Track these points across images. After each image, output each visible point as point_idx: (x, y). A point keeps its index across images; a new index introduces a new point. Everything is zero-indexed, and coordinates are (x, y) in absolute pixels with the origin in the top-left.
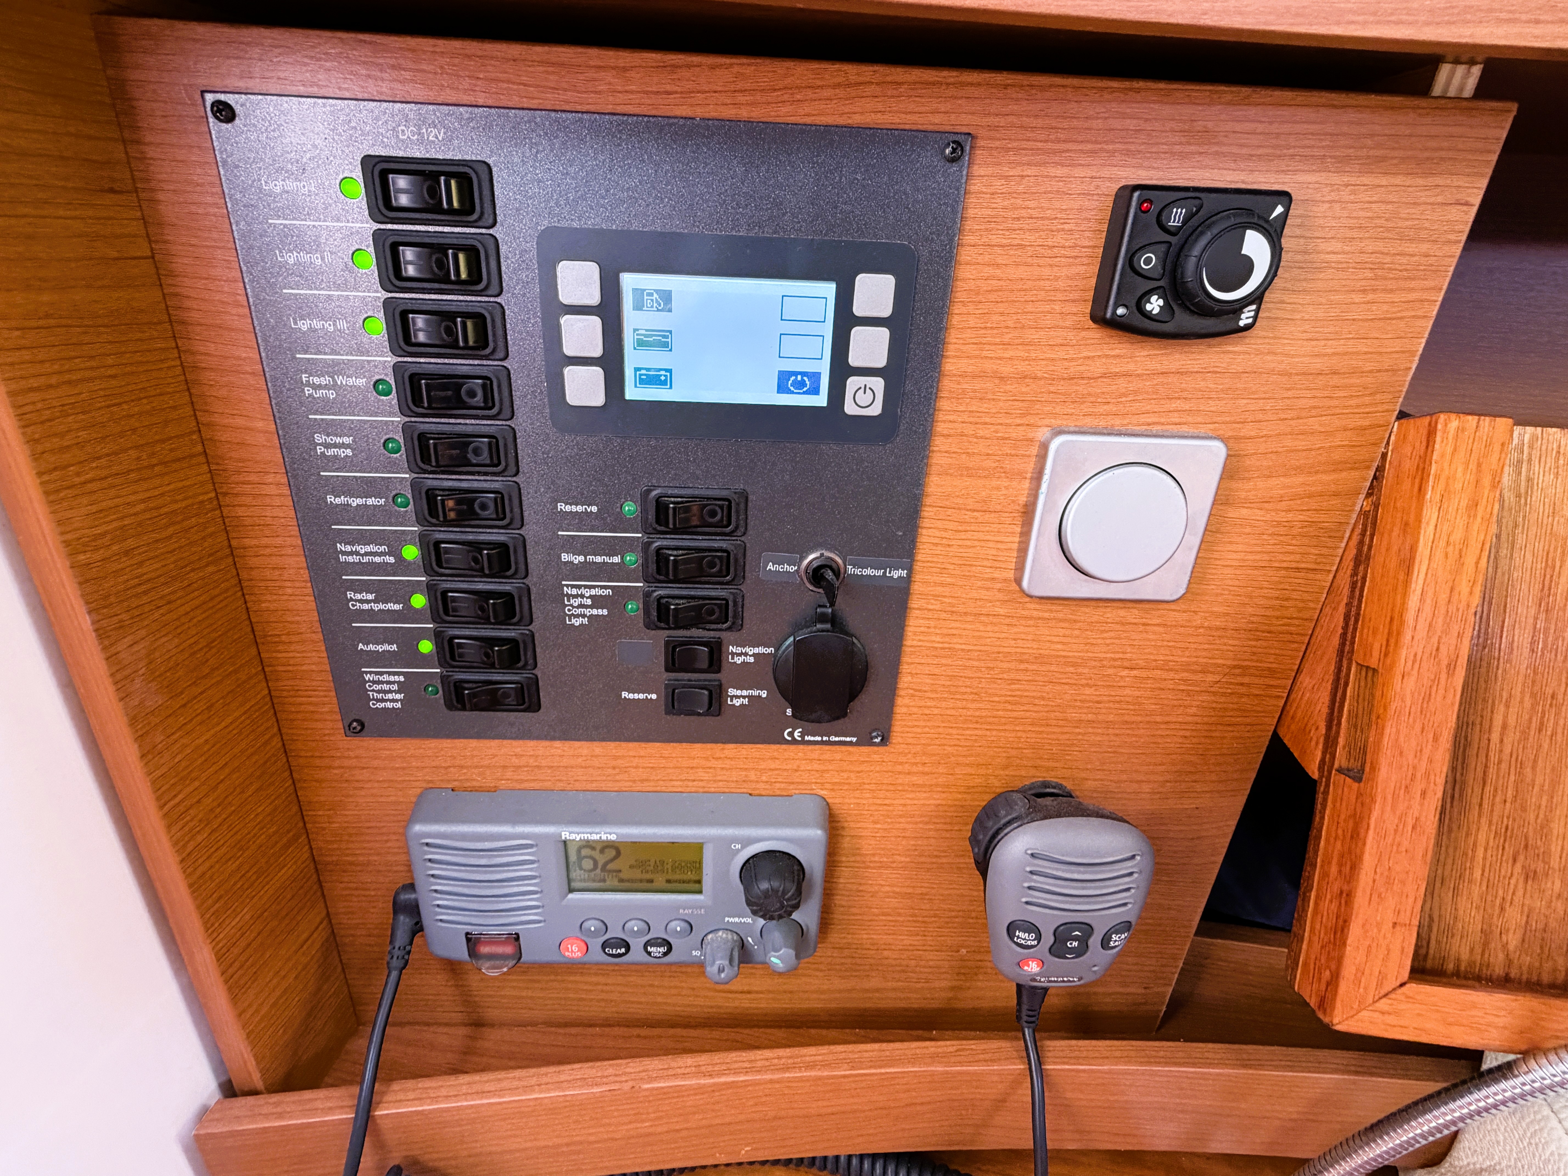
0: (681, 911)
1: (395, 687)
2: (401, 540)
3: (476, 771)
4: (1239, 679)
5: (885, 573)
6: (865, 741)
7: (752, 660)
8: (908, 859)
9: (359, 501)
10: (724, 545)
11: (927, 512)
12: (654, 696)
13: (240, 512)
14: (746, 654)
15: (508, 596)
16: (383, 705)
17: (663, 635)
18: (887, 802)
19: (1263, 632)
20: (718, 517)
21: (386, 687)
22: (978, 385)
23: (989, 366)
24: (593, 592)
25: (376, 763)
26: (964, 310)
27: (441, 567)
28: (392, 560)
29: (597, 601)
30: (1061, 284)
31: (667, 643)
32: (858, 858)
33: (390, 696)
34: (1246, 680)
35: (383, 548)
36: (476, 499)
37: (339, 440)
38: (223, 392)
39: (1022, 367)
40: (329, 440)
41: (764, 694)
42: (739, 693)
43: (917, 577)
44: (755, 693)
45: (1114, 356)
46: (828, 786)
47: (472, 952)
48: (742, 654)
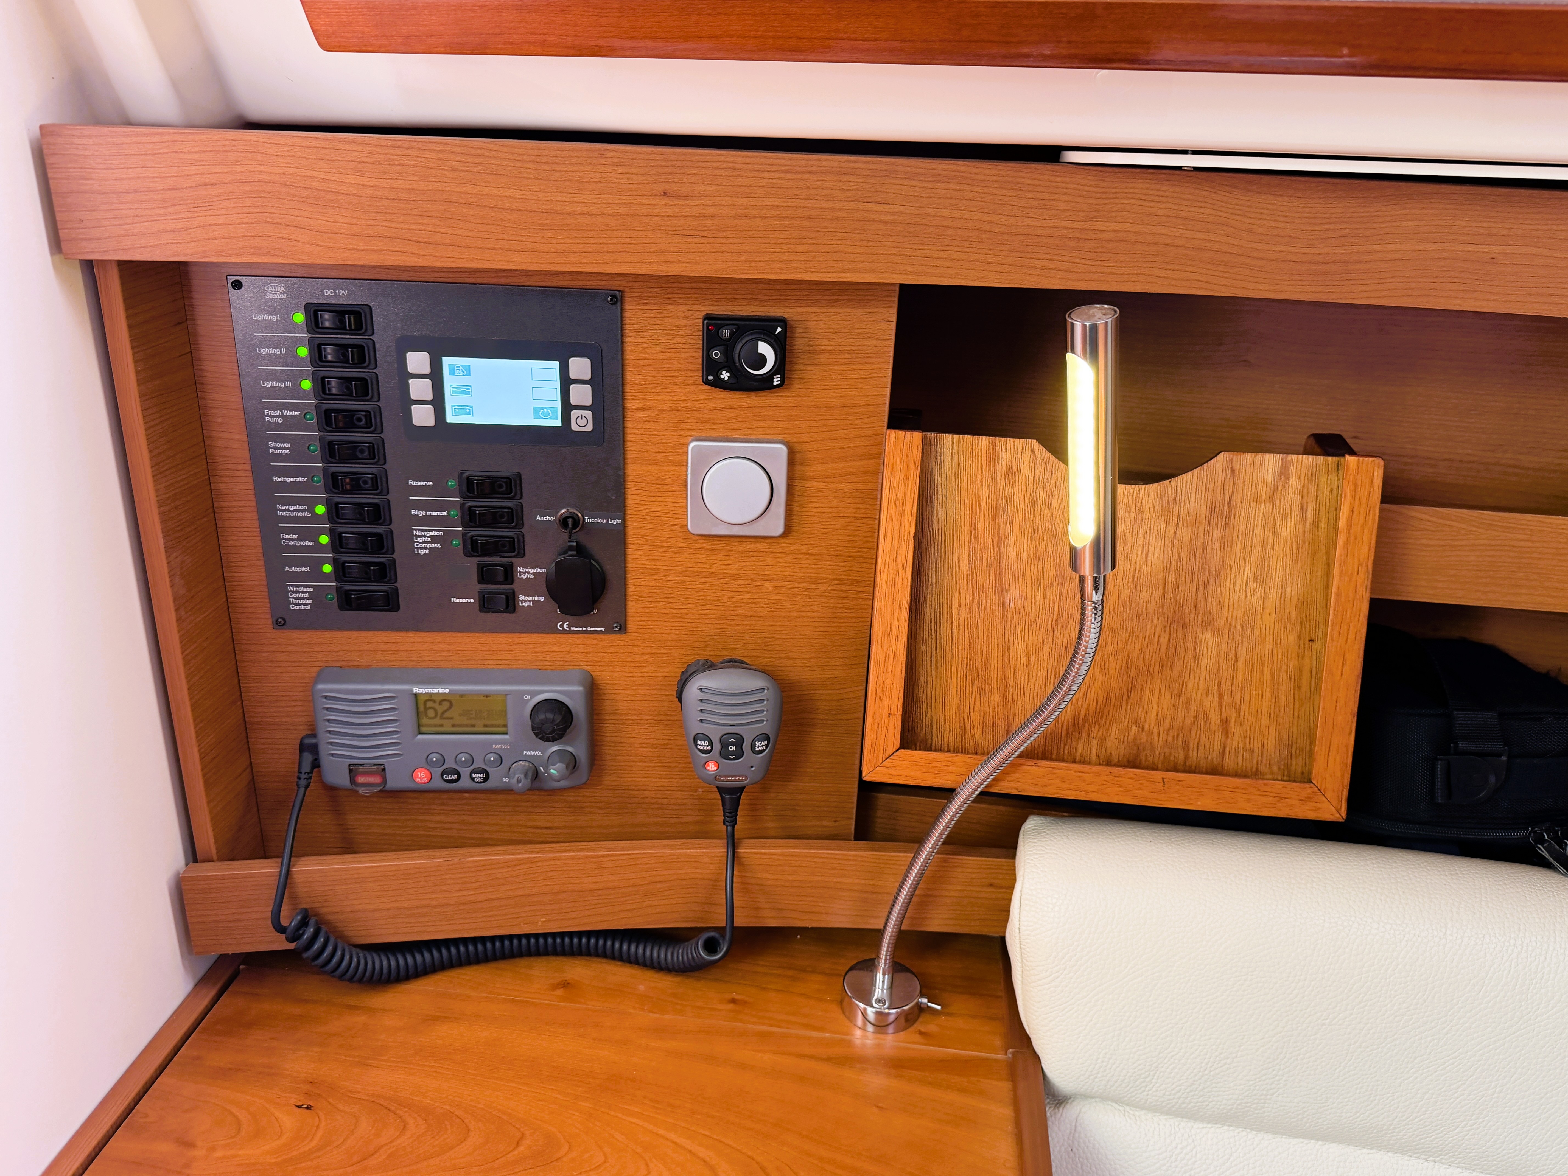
0: (494, 746)
1: (307, 595)
2: (314, 502)
3: (357, 654)
4: (839, 588)
5: (608, 521)
6: (609, 631)
7: (532, 576)
8: (651, 718)
9: (292, 480)
10: (509, 505)
11: (629, 485)
12: (472, 601)
13: (222, 486)
14: (528, 573)
15: (379, 536)
16: (298, 607)
17: (476, 560)
18: (631, 674)
19: (847, 556)
20: (504, 489)
21: (301, 595)
22: (647, 414)
23: (651, 403)
24: (432, 533)
25: (290, 648)
26: (633, 375)
27: (338, 518)
28: (308, 514)
29: (434, 540)
30: (682, 362)
31: (478, 565)
32: (617, 717)
33: (303, 601)
34: (843, 588)
35: (304, 507)
36: (360, 478)
37: (282, 445)
38: (220, 420)
39: (670, 404)
40: (277, 445)
41: (542, 599)
42: (526, 598)
43: (629, 524)
44: (537, 598)
45: (719, 399)
46: (591, 663)
47: (353, 781)
48: (526, 573)
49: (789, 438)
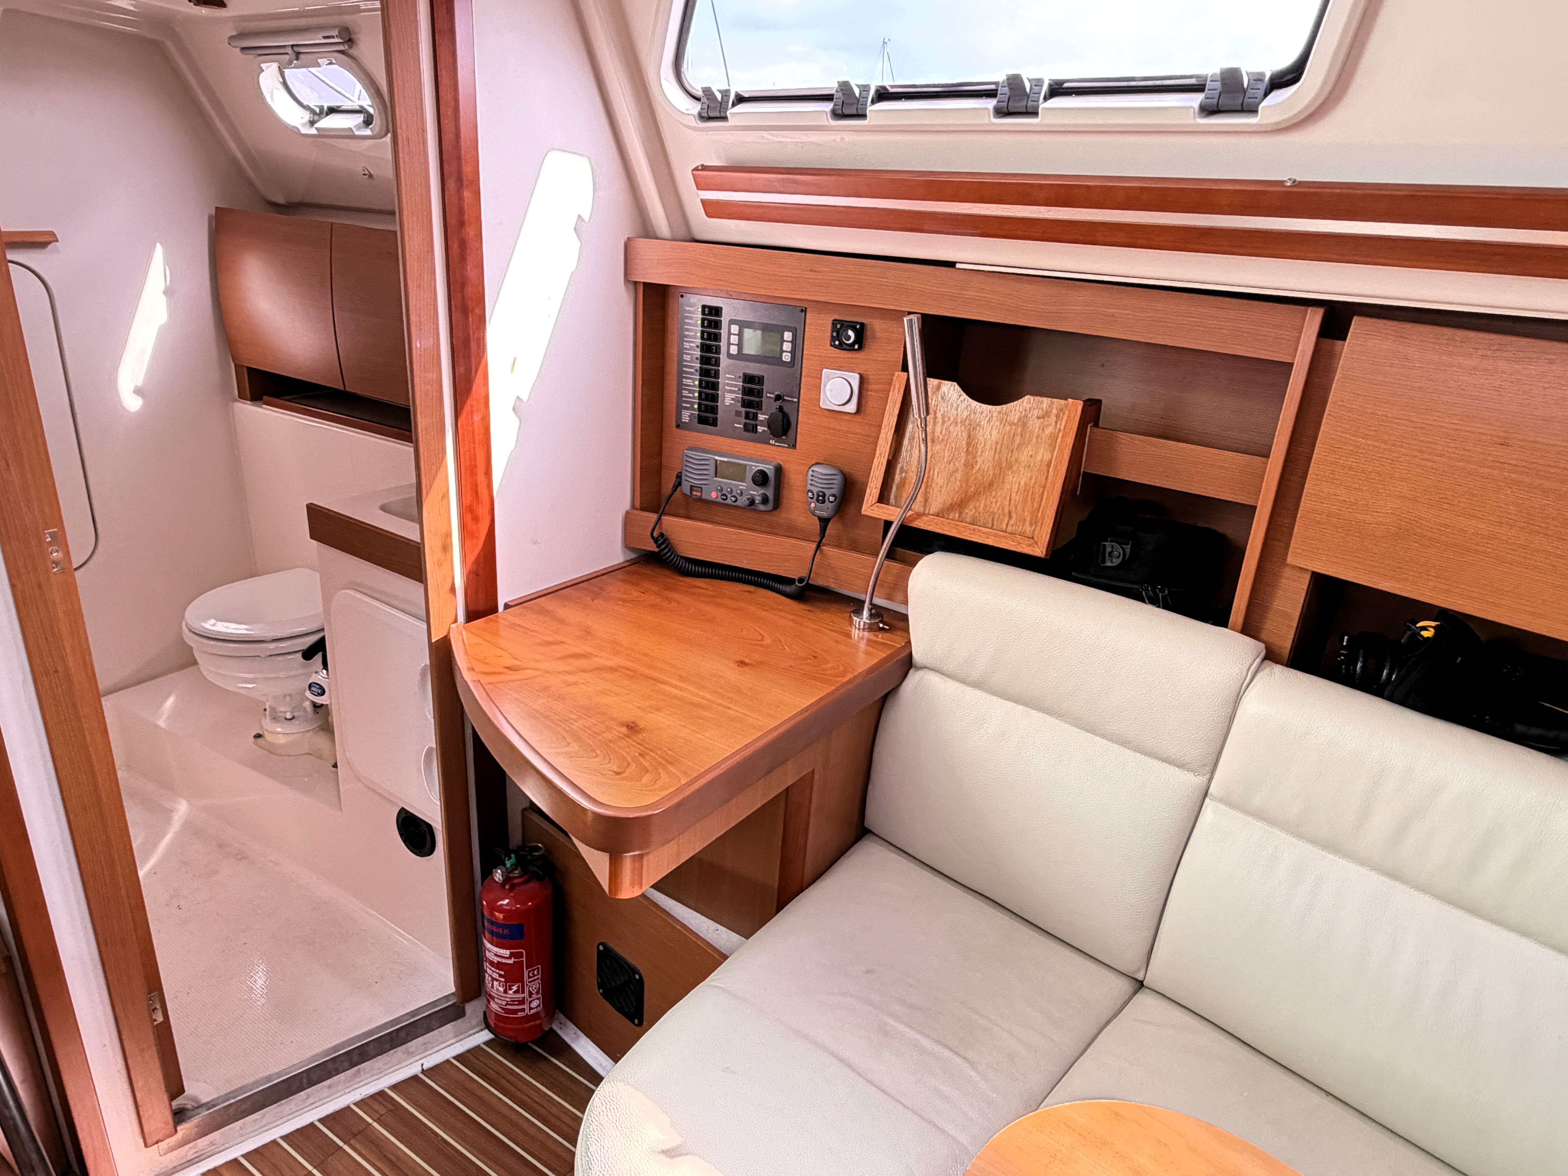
0: (740, 487)
1: (688, 416)
3: (701, 441)
5: (793, 399)
6: (789, 447)
7: (764, 419)
9: (690, 370)
10: (759, 388)
12: (742, 427)
15: (714, 395)
16: (685, 421)
17: (745, 409)
18: (794, 464)
20: (758, 381)
22: (811, 357)
24: (731, 397)
25: (680, 436)
26: (807, 340)
27: (702, 387)
28: (693, 384)
30: (824, 336)
31: (746, 412)
32: (785, 482)
33: (687, 419)
35: (692, 381)
37: (688, 356)
39: (818, 353)
41: (766, 429)
42: (760, 428)
45: (835, 352)
46: (781, 460)
47: (691, 493)
48: (761, 417)
49: (860, 372)
